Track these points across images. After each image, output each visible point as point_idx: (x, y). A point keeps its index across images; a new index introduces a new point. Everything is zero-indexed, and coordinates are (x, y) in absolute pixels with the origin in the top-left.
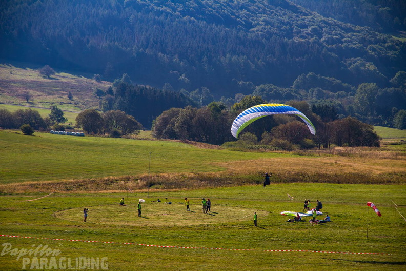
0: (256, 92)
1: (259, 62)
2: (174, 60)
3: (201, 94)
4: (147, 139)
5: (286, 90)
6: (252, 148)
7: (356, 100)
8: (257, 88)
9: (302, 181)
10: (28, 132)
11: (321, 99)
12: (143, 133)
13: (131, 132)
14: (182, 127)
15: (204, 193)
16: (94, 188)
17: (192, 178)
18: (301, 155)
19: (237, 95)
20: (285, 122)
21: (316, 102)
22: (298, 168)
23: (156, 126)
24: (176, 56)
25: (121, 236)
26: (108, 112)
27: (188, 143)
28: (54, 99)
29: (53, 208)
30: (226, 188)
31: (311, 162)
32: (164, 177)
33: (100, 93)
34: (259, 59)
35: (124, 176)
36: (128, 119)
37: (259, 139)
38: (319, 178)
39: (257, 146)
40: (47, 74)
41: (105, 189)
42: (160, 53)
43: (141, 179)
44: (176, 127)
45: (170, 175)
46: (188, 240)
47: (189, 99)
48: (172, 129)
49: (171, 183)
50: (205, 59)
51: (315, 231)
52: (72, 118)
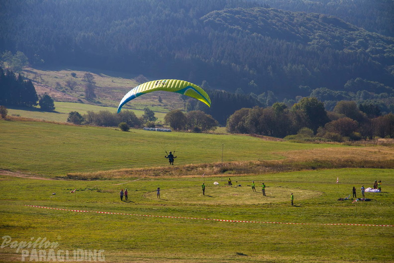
0: (313, 94)
1: (315, 70)
2: (245, 69)
3: (267, 97)
4: (222, 134)
5: (338, 92)
6: (308, 140)
8: (314, 91)
9: (350, 166)
10: (125, 129)
11: (367, 100)
12: (219, 129)
13: (209, 128)
14: (251, 123)
15: (266, 177)
16: (178, 173)
17: (258, 165)
18: (350, 145)
19: (297, 97)
20: (337, 118)
21: (363, 102)
22: (347, 156)
23: (230, 123)
24: (246, 66)
25: (199, 212)
26: (191, 111)
27: (255, 136)
28: (147, 102)
29: (144, 189)
30: (287, 173)
31: (358, 151)
32: (236, 165)
34: (315, 68)
35: (203, 164)
36: (207, 117)
37: (315, 133)
38: (365, 164)
39: (313, 138)
40: (142, 82)
41: (187, 175)
42: (233, 64)
43: (217, 166)
44: (246, 124)
45: (240, 162)
46: (254, 216)
47: (257, 100)
48: (243, 126)
49: (241, 169)
50: (270, 68)
51: (361, 208)
52: (161, 117)
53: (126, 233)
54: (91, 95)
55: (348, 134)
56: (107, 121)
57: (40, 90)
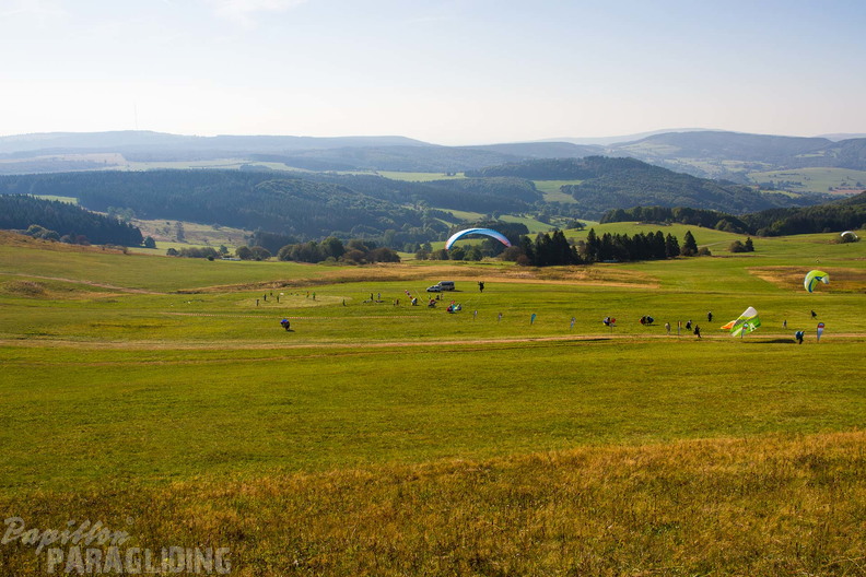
2: (287, 219)
4: (276, 261)
5: (346, 234)
6: (335, 265)
7: (384, 239)
8: (332, 233)
9: (365, 281)
10: (211, 259)
12: (273, 259)
13: (266, 258)
14: (295, 255)
15: (314, 289)
16: (253, 288)
17: (307, 282)
18: (362, 267)
19: (322, 237)
20: (350, 251)
22: (361, 274)
23: (280, 254)
24: (288, 217)
25: (275, 313)
27: (298, 263)
28: (221, 241)
29: (234, 299)
31: (367, 271)
32: (292, 281)
33: (246, 237)
34: (332, 218)
35: (269, 281)
36: (264, 251)
38: (373, 279)
39: (338, 263)
40: (216, 228)
43: (279, 283)
44: (291, 255)
45: (294, 280)
46: (311, 314)
47: (296, 240)
48: (289, 256)
49: (296, 284)
50: (303, 218)
51: (378, 307)
52: (232, 251)
53: (229, 328)
54: (181, 237)
55: (358, 260)
56: (195, 254)
57: (145, 234)
